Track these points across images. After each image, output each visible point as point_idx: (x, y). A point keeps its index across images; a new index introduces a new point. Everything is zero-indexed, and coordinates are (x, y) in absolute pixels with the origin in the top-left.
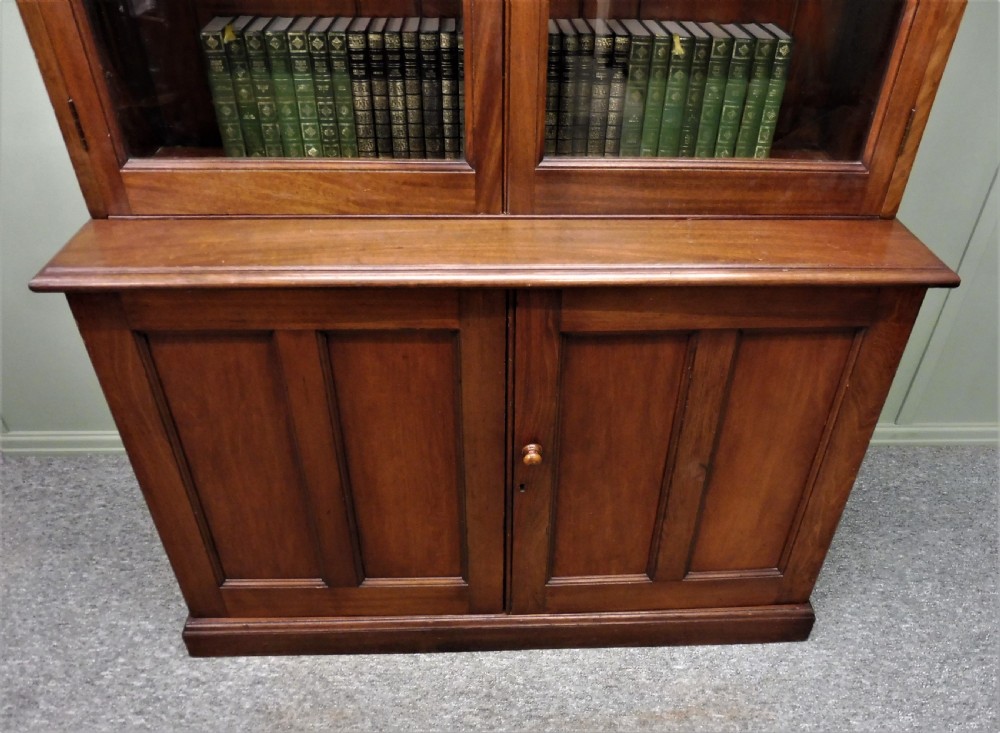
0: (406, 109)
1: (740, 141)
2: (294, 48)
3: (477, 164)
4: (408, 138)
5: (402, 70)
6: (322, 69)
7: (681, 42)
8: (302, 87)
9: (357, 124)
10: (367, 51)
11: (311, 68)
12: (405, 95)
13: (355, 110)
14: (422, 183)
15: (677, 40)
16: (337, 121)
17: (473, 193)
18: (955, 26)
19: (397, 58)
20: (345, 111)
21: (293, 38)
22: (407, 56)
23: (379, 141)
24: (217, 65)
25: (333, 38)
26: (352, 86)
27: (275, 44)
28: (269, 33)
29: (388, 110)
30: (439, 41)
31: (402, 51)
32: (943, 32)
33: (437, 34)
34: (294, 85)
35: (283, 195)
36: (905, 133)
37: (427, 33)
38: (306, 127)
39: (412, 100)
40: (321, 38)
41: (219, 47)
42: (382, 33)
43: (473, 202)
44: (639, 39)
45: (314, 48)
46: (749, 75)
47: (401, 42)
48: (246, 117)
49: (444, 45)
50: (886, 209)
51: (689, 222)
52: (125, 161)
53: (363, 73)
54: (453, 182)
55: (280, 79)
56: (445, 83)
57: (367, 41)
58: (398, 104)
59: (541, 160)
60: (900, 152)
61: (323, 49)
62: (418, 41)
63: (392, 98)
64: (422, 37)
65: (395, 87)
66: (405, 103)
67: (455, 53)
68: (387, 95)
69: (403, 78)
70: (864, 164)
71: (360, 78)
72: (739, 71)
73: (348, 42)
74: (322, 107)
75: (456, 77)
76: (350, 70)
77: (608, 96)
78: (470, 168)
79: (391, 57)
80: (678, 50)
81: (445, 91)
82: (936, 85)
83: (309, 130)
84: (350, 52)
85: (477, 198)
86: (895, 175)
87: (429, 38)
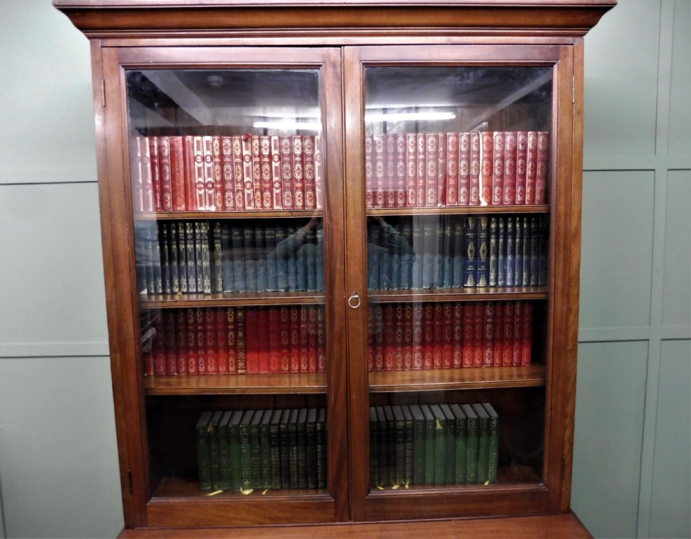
0: (298, 461)
1: (479, 468)
2: (242, 432)
3: (335, 496)
4: (298, 475)
5: (297, 441)
6: (255, 442)
7: (440, 422)
8: (244, 451)
9: (271, 468)
10: (279, 432)
11: (250, 442)
12: (297, 453)
13: (271, 462)
14: (305, 507)
15: (437, 422)
16: (261, 467)
17: (333, 511)
18: (573, 418)
19: (294, 435)
20: (266, 462)
21: (242, 428)
22: (300, 434)
23: (283, 477)
24: (202, 442)
25: (262, 427)
26: (270, 450)
27: (233, 431)
28: (230, 426)
29: (289, 461)
30: (316, 427)
31: (297, 432)
32: (568, 421)
33: (315, 423)
34: (241, 450)
35: (231, 515)
36: (563, 469)
37: (310, 423)
38: (245, 470)
39: (301, 456)
40: (256, 428)
41: (205, 433)
42: (288, 424)
43: (333, 516)
44: (418, 421)
45: (252, 433)
46: (479, 435)
47: (297, 428)
48: (214, 466)
49: (318, 428)
50: (563, 507)
51: (453, 523)
52: (150, 499)
53: (276, 443)
54: (321, 506)
55: (234, 447)
56: (319, 446)
57: (279, 428)
58: (294, 458)
59: (369, 492)
60: (562, 478)
61: (257, 432)
62: (305, 427)
63: (291, 455)
64: (308, 425)
65: (293, 450)
66: (298, 457)
67: (324, 431)
68: (288, 454)
69: (297, 445)
70: (545, 485)
71: (274, 446)
72: (473, 434)
73: (270, 429)
74: (254, 460)
75: (324, 443)
76: (270, 442)
77: (405, 450)
78: (330, 498)
79: (291, 435)
80: (439, 427)
81: (319, 450)
82: (572, 445)
83: (246, 472)
84: (270, 434)
85: (335, 514)
86: (564, 489)
87: (311, 426)
